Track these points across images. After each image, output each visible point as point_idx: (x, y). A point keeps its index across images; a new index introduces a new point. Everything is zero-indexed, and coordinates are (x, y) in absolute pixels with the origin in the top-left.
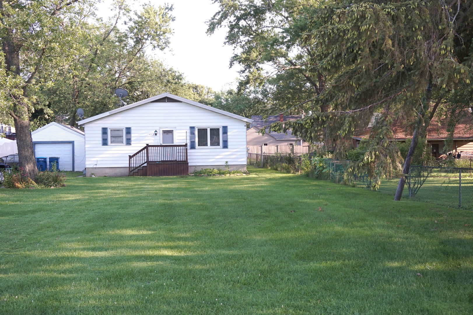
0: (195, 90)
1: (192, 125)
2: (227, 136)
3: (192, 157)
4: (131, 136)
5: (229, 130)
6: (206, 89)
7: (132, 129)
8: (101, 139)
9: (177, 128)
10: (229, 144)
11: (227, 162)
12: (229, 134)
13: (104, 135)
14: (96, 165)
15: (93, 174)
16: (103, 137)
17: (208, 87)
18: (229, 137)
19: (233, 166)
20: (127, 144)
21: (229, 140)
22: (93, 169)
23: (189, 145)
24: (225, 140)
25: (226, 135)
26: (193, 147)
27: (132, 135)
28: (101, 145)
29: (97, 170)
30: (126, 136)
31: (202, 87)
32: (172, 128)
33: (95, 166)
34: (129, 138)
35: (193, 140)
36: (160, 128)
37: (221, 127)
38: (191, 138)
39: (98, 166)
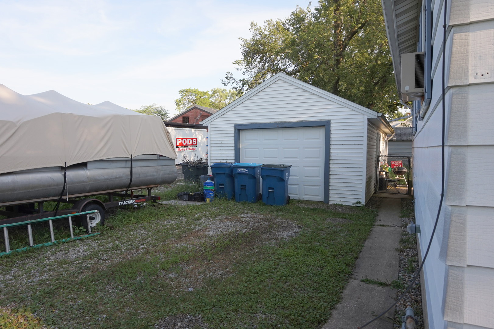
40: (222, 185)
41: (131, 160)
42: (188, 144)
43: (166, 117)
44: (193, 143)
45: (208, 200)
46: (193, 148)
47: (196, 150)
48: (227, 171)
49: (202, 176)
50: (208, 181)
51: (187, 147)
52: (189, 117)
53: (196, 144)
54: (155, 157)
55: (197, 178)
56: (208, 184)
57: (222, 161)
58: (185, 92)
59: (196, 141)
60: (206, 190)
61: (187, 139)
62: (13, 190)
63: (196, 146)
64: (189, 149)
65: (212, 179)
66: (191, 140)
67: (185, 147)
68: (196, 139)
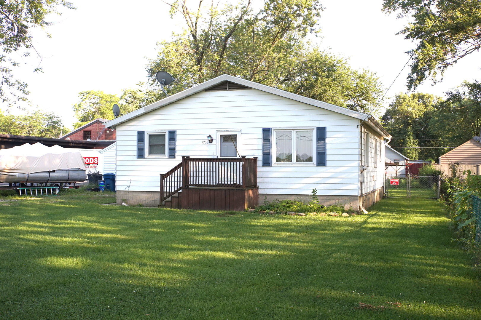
0: (421, 101)
1: (267, 126)
2: (325, 144)
3: (266, 180)
4: (175, 144)
5: (328, 135)
6: (435, 98)
7: (177, 133)
8: (135, 148)
9: (242, 132)
10: (329, 158)
11: (314, 191)
12: (328, 140)
13: (139, 142)
14: (129, 187)
15: (124, 201)
16: (138, 145)
17: (438, 96)
18: (328, 146)
19: (334, 197)
20: (170, 156)
21: (328, 152)
22: (126, 192)
23: (260, 158)
24: (321, 151)
25: (322, 142)
26: (267, 162)
27: (178, 143)
28: (136, 157)
29: (130, 195)
30: (169, 144)
31: (430, 97)
32: (235, 131)
33: (127, 189)
34: (172, 146)
35: (267, 151)
36: (218, 131)
37: (315, 130)
38: (264, 148)
39: (131, 189)
40: (109, 184)
41: (69, 170)
42: (90, 162)
43: (60, 125)
44: (95, 162)
45: (101, 191)
46: (95, 166)
47: (97, 167)
48: (111, 178)
49: (98, 181)
50: (102, 182)
51: (89, 165)
52: (91, 132)
53: (97, 163)
54: (78, 169)
55: (96, 181)
56: (101, 184)
57: (109, 173)
58: (86, 94)
59: (98, 160)
60: (100, 187)
61: (89, 158)
62: (38, 178)
63: (97, 165)
64: (91, 167)
65: (104, 181)
66: (93, 159)
67: (87, 165)
68: (97, 158)
